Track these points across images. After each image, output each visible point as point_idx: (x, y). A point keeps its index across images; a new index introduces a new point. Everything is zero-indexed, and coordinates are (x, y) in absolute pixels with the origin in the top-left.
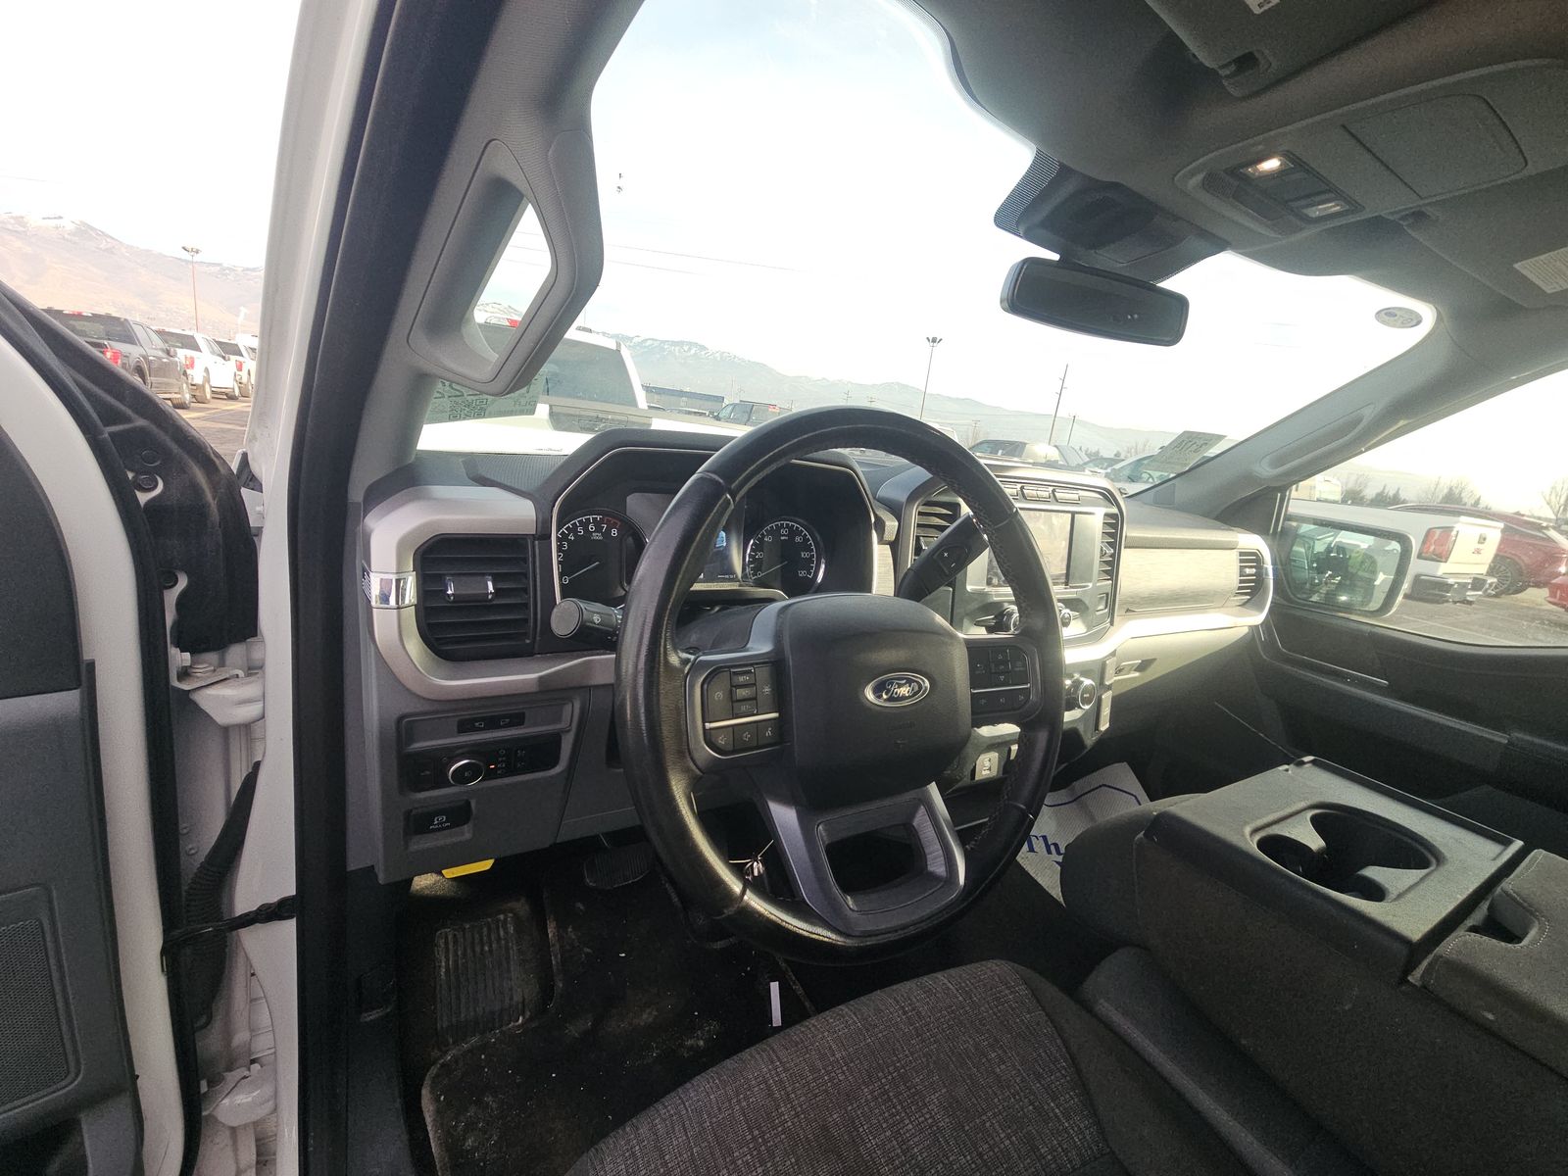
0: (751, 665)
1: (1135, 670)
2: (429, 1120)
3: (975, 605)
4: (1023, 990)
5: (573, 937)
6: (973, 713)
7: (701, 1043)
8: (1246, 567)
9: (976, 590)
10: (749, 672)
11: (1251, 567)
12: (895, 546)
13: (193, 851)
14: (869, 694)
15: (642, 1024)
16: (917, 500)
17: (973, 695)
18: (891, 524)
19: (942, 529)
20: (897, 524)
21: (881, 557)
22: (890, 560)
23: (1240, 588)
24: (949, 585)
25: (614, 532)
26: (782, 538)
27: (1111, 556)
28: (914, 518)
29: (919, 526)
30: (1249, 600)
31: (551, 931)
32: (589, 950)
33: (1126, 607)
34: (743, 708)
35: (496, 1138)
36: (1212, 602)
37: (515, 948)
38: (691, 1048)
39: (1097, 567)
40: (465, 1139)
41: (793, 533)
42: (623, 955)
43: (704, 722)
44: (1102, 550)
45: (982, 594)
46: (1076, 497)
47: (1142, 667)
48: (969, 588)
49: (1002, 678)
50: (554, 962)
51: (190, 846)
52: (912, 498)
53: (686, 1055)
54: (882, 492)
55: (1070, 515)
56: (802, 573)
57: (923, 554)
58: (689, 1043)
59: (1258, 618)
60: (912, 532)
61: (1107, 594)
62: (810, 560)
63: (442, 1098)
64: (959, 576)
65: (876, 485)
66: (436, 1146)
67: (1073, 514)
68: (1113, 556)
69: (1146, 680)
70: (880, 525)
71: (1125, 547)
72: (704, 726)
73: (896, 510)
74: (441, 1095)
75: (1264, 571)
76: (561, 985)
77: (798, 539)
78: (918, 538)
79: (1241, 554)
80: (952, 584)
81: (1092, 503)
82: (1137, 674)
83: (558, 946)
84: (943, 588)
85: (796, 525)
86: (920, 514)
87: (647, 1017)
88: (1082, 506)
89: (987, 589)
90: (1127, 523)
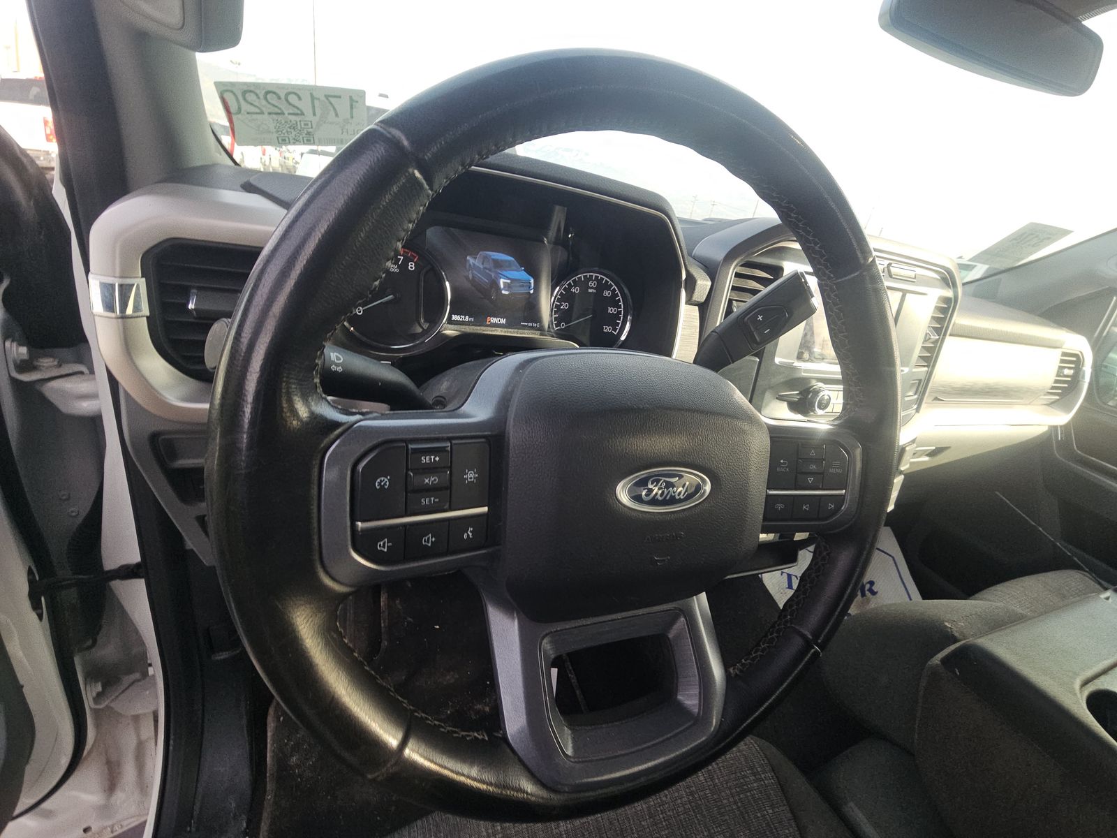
0: (450, 439)
1: (927, 455)
2: (269, 734)
3: (780, 379)
4: (769, 779)
5: (400, 607)
6: (765, 519)
7: (487, 709)
8: (1065, 367)
9: (785, 363)
10: (443, 450)
11: (1070, 368)
12: (704, 308)
13: (74, 514)
14: (623, 494)
15: (445, 683)
16: (736, 258)
17: (768, 496)
18: (703, 284)
19: (754, 292)
20: (709, 283)
21: (688, 317)
22: (697, 323)
23: (1053, 388)
24: (755, 355)
25: (411, 266)
26: (590, 291)
27: (933, 343)
28: (729, 280)
29: (734, 288)
30: (1058, 400)
31: (383, 602)
32: (410, 619)
33: (935, 395)
34: (425, 502)
35: (314, 760)
36: (1022, 399)
37: (352, 612)
38: (478, 712)
39: (917, 352)
40: (292, 756)
41: (602, 286)
42: (438, 627)
43: (353, 522)
44: (926, 334)
45: (791, 368)
46: (912, 274)
47: (932, 454)
48: (777, 360)
49: (811, 480)
50: (382, 625)
51: (72, 509)
52: (730, 257)
53: (473, 717)
54: (699, 250)
55: (900, 294)
56: (607, 329)
57: (732, 316)
58: (479, 707)
59: (1062, 418)
60: (726, 294)
61: (920, 381)
62: (617, 316)
63: (282, 719)
64: (769, 346)
65: (693, 242)
66: (270, 756)
67: (905, 292)
68: (937, 341)
69: (933, 465)
70: (691, 283)
71: (951, 335)
72: (353, 526)
73: (712, 271)
74: (281, 716)
75: (1081, 373)
76: (386, 644)
77: (606, 293)
78: (730, 301)
79: (1064, 354)
80: (759, 355)
81: (927, 282)
82: (927, 459)
83: (387, 613)
84: (747, 358)
85: (605, 278)
86: (738, 275)
87: (450, 678)
88: (917, 285)
89: (797, 364)
90: (959, 309)
